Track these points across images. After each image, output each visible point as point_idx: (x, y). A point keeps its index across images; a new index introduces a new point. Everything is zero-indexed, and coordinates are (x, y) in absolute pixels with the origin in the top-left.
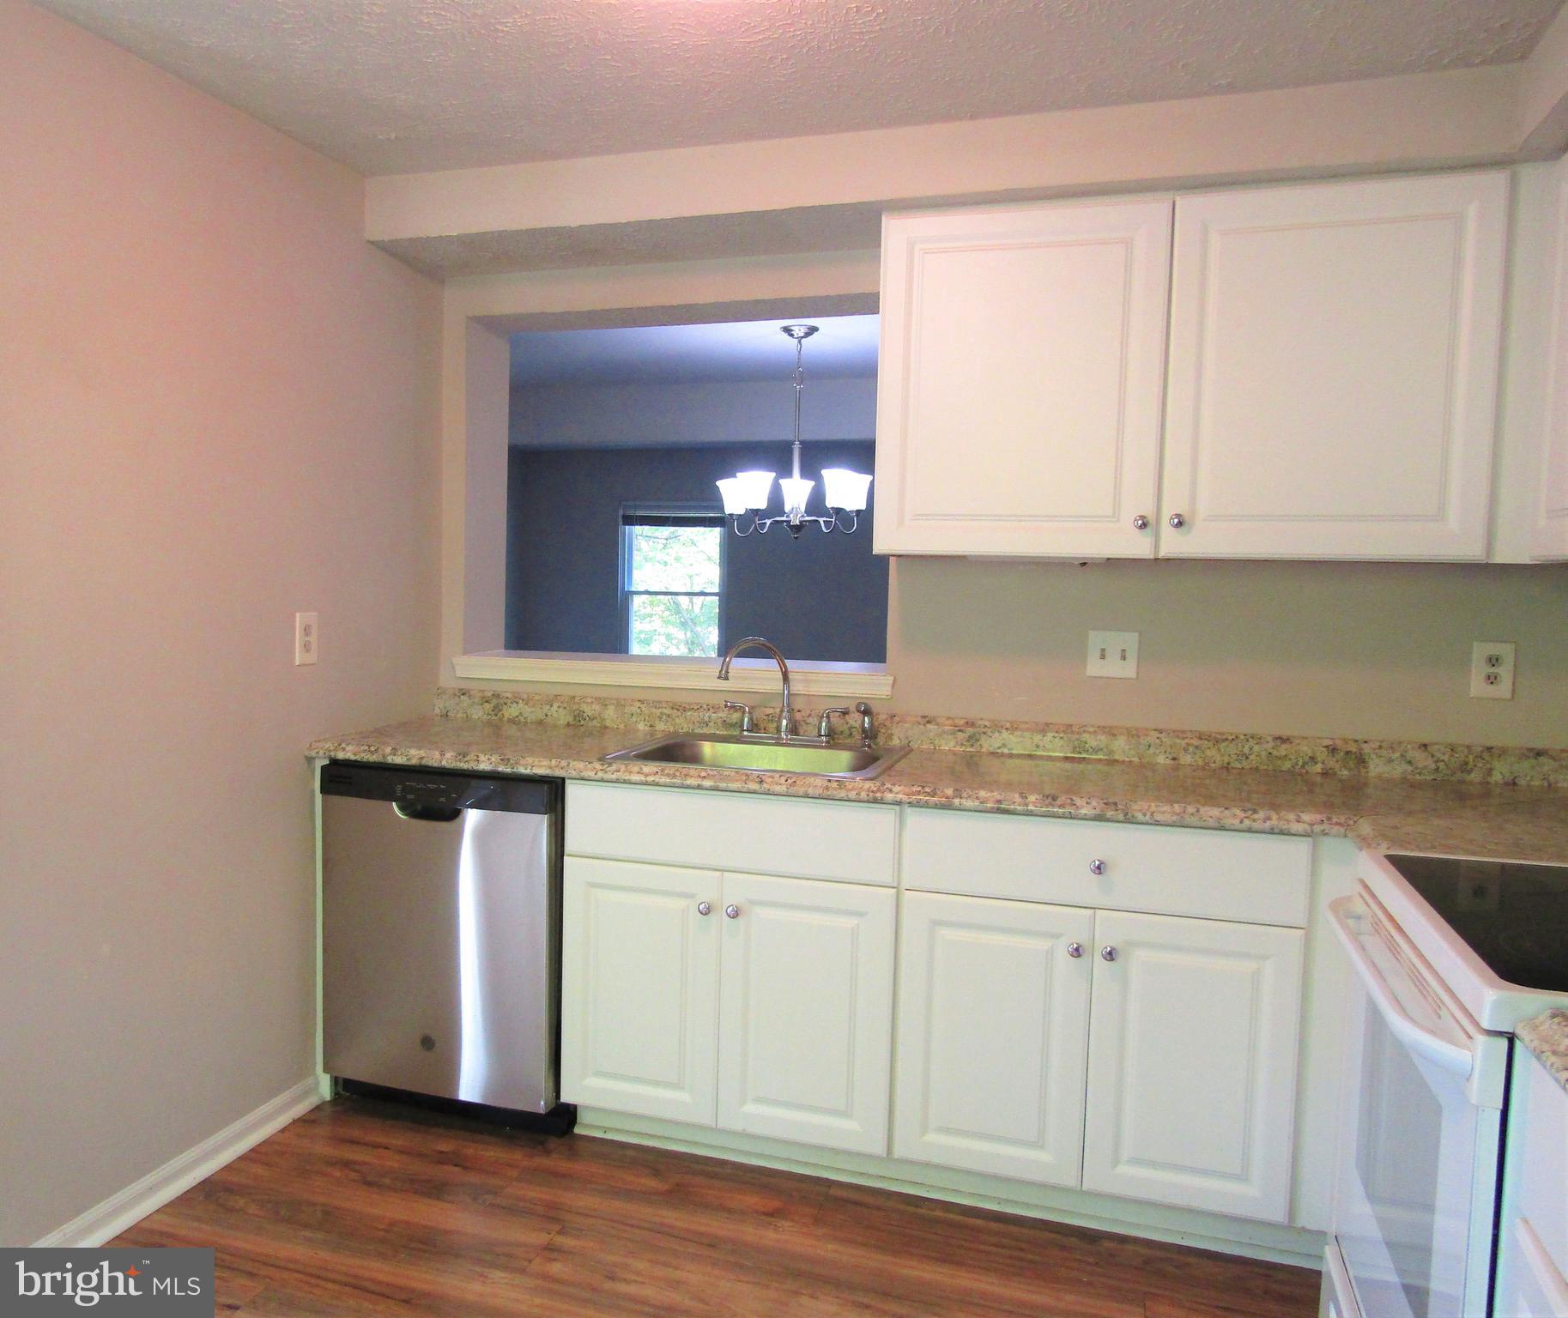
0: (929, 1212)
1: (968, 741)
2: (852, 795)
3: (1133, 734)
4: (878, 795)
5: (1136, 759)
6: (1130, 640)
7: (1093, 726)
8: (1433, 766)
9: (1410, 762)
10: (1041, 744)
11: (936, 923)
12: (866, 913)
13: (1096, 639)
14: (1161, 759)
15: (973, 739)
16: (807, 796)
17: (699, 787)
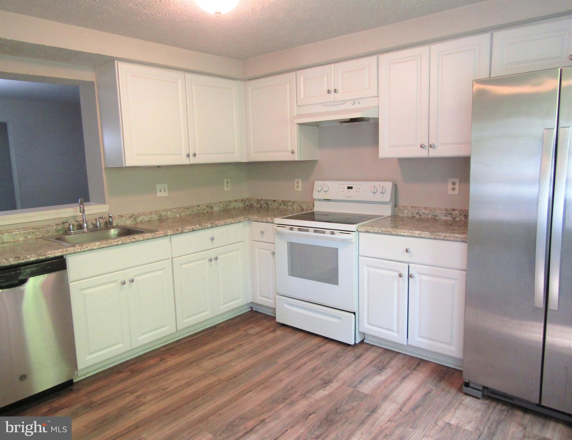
0: (191, 338)
1: (134, 220)
2: (160, 235)
3: (171, 210)
4: (166, 234)
5: (173, 217)
6: (166, 186)
7: (161, 210)
8: (223, 207)
9: (219, 207)
10: (152, 217)
11: (181, 264)
12: (165, 268)
13: (158, 186)
14: (178, 215)
15: (135, 219)
16: (148, 239)
17: (117, 245)
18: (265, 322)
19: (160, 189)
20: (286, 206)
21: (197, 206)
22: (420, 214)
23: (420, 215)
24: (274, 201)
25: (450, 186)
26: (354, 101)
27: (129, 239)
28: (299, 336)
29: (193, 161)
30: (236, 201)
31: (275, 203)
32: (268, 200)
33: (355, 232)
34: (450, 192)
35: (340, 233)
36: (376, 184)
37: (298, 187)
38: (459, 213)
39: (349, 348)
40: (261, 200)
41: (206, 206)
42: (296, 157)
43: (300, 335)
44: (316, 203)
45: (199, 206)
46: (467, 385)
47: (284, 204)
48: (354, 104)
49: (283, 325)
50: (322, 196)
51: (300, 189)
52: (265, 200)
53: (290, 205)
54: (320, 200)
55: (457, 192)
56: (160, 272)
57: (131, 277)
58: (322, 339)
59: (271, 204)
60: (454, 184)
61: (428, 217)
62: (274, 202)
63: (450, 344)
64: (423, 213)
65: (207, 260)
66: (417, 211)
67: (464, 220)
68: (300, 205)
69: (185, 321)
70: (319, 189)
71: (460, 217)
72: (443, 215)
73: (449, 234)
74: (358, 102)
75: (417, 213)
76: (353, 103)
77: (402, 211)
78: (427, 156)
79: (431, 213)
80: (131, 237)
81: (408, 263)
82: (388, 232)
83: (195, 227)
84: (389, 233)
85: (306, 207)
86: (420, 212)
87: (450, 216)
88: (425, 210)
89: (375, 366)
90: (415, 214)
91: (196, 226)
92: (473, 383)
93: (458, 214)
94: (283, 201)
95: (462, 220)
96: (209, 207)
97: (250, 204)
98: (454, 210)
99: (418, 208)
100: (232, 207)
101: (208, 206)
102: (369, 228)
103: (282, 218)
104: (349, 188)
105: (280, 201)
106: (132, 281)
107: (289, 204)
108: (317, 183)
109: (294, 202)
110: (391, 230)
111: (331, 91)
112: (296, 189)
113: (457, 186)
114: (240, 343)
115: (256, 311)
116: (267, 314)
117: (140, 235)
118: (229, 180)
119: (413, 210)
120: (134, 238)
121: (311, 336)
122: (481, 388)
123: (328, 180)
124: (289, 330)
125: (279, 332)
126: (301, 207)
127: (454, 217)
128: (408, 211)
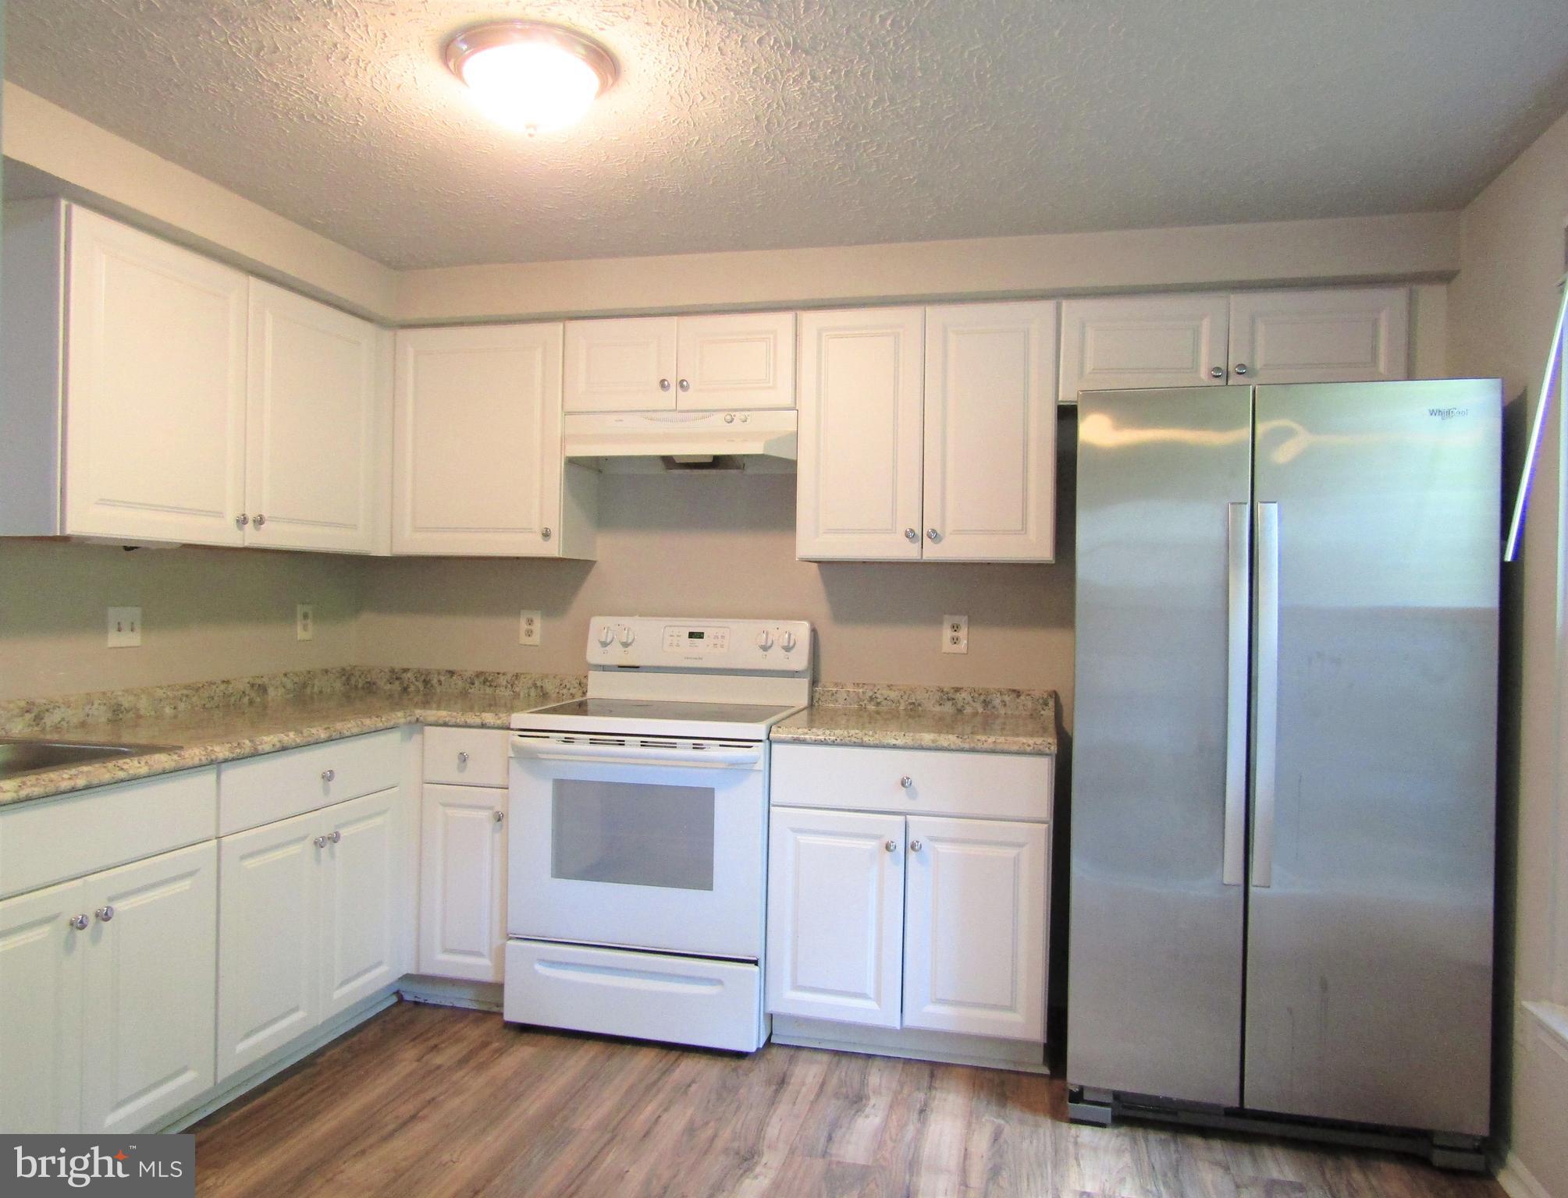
18: (463, 1028)
19: (119, 623)
20: (491, 686)
21: (223, 682)
22: (879, 700)
23: (878, 704)
24: (451, 673)
25: (948, 633)
26: (733, 414)
27: (104, 770)
28: (588, 1053)
29: (250, 538)
30: (327, 671)
31: (454, 678)
32: (428, 673)
33: (760, 741)
34: (947, 646)
35: (720, 746)
36: (770, 625)
37: (529, 633)
38: (972, 697)
39: (745, 1064)
40: (406, 670)
41: (249, 683)
42: (553, 549)
43: (592, 1050)
44: (594, 677)
45: (227, 682)
46: (1077, 1097)
47: (484, 682)
48: (731, 422)
49: (526, 1029)
50: (616, 655)
51: (536, 639)
52: (419, 672)
53: (504, 683)
54: (604, 668)
55: (963, 645)
56: (185, 885)
57: (101, 905)
58: (657, 1050)
59: (440, 682)
60: (955, 628)
61: (898, 707)
62: (452, 676)
63: (1011, 1008)
64: (886, 699)
65: (309, 842)
66: (871, 694)
67: (982, 713)
68: (539, 684)
69: (241, 1047)
70: (607, 636)
71: (972, 707)
72: (934, 701)
73: (1003, 738)
74: (743, 417)
75: (871, 699)
76: (728, 418)
77: (833, 695)
78: (919, 558)
79: (905, 697)
80: (110, 765)
81: (904, 814)
82: (854, 739)
83: (286, 738)
84: (856, 740)
85: (557, 690)
86: (878, 695)
87: (950, 703)
88: (891, 689)
89: (836, 1095)
90: (866, 702)
91: (288, 736)
92: (1090, 1089)
93: (969, 699)
94: (479, 675)
95: (977, 713)
96: (256, 688)
97: (367, 682)
98: (957, 690)
99: (871, 687)
100: (316, 689)
101: (252, 685)
102: (800, 731)
103: (531, 713)
104: (692, 635)
105: (468, 674)
106: (105, 916)
107: (502, 681)
108: (597, 622)
109: (517, 676)
110: (860, 734)
111: (669, 385)
112: (524, 640)
113: (963, 633)
114: (428, 1096)
115: (416, 1003)
116: (458, 1004)
117: (136, 758)
118: (308, 609)
119: (861, 690)
120: (122, 769)
121: (624, 1049)
122: (1109, 1099)
123: (631, 615)
124: (550, 1040)
125: (524, 1052)
126: (539, 689)
127: (959, 706)
128: (848, 696)
